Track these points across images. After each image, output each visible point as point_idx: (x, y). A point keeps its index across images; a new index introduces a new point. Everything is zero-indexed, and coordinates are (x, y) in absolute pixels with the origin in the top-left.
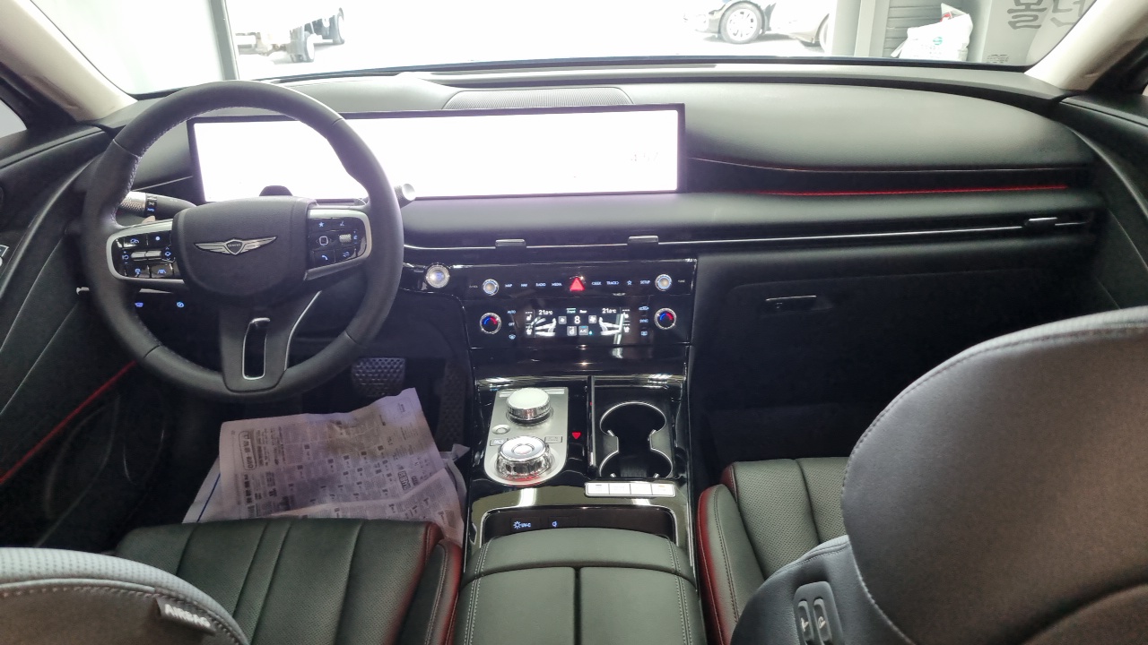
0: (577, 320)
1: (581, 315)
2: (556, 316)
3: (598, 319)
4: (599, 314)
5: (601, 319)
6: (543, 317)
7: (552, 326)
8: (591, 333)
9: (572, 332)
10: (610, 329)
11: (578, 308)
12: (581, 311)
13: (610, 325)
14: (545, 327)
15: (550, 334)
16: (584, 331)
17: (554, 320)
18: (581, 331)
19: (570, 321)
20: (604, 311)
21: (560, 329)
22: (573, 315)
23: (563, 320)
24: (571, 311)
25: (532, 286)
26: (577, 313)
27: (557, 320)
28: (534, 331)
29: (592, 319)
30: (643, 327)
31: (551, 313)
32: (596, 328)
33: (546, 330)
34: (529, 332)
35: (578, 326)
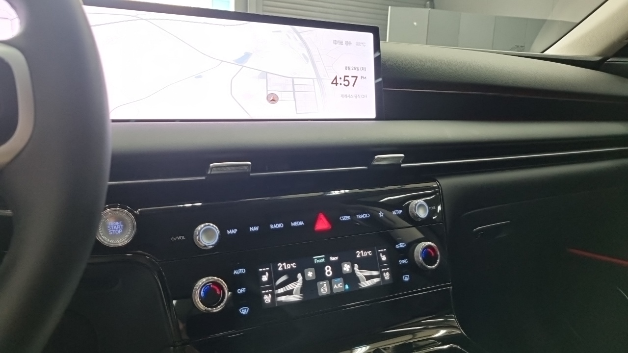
0: (328, 271)
1: (332, 264)
2: (301, 269)
3: (353, 267)
4: (353, 261)
5: (356, 266)
6: (284, 272)
7: (297, 286)
8: (347, 287)
9: (324, 289)
10: (368, 278)
11: (328, 255)
12: (332, 259)
13: (367, 273)
14: (289, 287)
15: (295, 298)
16: (339, 286)
17: (299, 276)
18: (335, 287)
19: (320, 275)
20: (360, 254)
21: (309, 287)
22: (323, 265)
23: (310, 274)
24: (319, 259)
25: (265, 230)
26: (328, 262)
27: (303, 276)
28: (274, 296)
29: (347, 268)
30: (403, 269)
31: (293, 265)
32: (351, 278)
33: (290, 293)
34: (267, 299)
35: (330, 280)
